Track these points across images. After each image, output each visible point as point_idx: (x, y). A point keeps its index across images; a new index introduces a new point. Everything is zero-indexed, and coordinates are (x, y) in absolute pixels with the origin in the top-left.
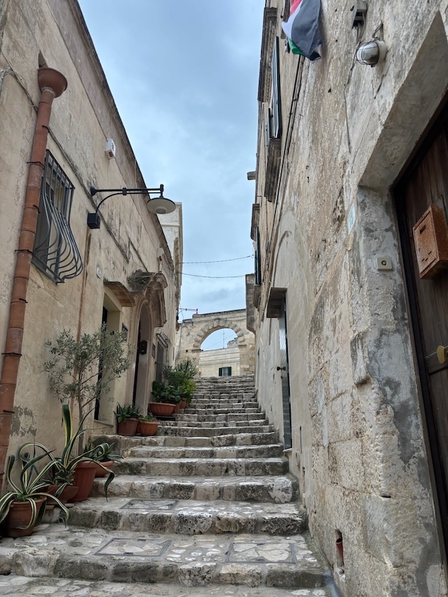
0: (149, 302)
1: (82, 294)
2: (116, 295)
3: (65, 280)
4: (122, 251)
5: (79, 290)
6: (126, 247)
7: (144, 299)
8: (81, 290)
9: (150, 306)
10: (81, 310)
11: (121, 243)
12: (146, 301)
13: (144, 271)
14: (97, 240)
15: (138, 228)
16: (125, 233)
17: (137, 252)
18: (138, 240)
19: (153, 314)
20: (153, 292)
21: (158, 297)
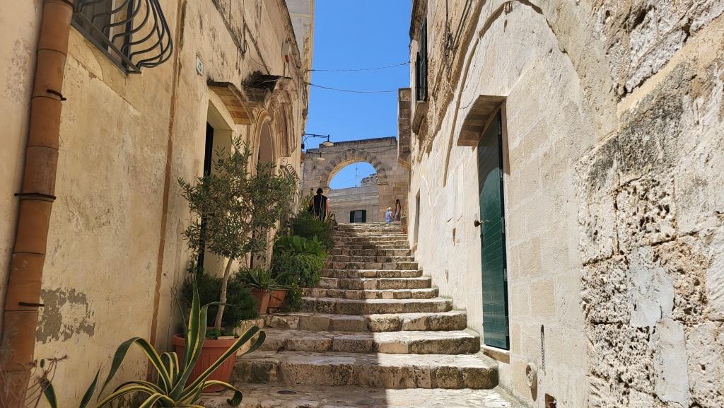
0: (272, 119)
1: (173, 98)
2: (226, 105)
3: (143, 69)
4: (235, 39)
5: (167, 91)
6: (240, 34)
7: (265, 115)
8: (171, 91)
9: (273, 127)
10: (171, 124)
11: (233, 25)
12: (268, 118)
13: (265, 73)
14: (195, 12)
15: (257, 7)
16: (238, 12)
17: (256, 44)
18: (256, 26)
19: (276, 137)
20: (277, 106)
21: (284, 113)
